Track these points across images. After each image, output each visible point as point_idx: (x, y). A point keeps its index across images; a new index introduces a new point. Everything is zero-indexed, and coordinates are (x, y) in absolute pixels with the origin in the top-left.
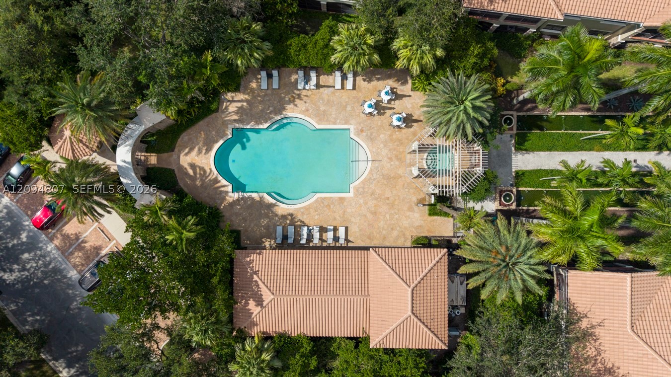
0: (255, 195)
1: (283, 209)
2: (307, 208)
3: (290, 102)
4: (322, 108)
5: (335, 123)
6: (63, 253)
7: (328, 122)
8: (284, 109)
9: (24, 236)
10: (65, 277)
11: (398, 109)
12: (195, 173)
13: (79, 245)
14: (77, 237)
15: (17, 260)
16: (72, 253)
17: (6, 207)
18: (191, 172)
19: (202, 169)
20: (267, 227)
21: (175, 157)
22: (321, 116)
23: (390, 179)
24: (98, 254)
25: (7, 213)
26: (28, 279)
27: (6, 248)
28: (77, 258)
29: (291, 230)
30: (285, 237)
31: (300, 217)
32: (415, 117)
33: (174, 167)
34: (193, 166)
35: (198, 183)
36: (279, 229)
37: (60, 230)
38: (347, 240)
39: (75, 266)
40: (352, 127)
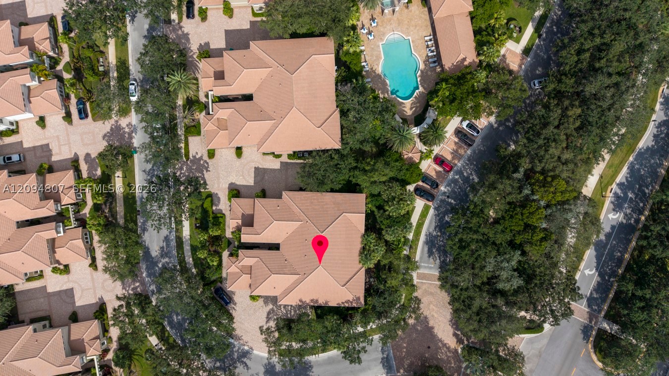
0: (419, 80)
1: (422, 66)
2: (420, 56)
3: (375, 73)
4: (375, 58)
5: (380, 51)
6: (461, 158)
7: (380, 54)
8: (378, 74)
9: (457, 177)
10: (471, 155)
11: (369, 25)
12: (414, 107)
13: (455, 152)
14: (452, 153)
15: (468, 178)
16: (460, 154)
17: (445, 187)
18: (414, 109)
19: (412, 104)
20: (431, 71)
21: (408, 118)
22: (379, 58)
23: (400, 22)
24: (458, 143)
25: (448, 186)
26: (475, 171)
27: (463, 183)
28: (461, 151)
29: (430, 60)
30: (434, 62)
31: (424, 58)
32: (371, 17)
33: (413, 117)
34: (411, 109)
35: (418, 105)
36: (431, 65)
37: (451, 161)
38: (430, 35)
39: (465, 152)
40: (380, 44)
